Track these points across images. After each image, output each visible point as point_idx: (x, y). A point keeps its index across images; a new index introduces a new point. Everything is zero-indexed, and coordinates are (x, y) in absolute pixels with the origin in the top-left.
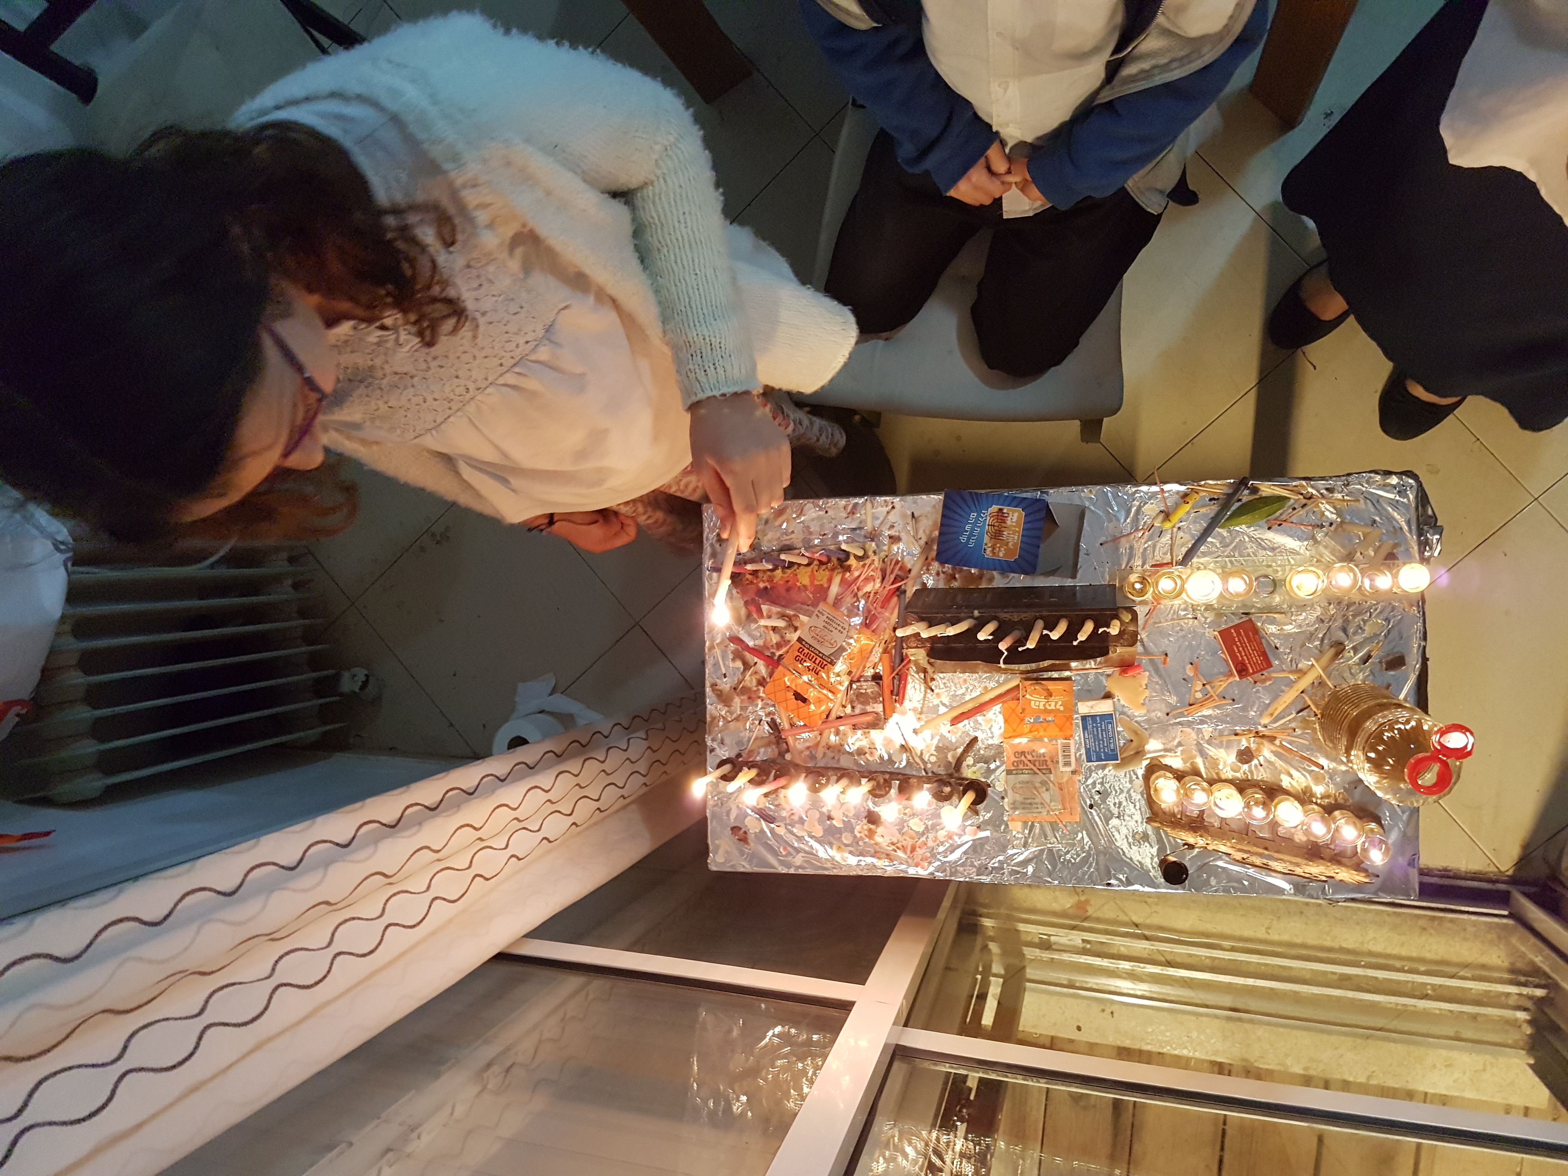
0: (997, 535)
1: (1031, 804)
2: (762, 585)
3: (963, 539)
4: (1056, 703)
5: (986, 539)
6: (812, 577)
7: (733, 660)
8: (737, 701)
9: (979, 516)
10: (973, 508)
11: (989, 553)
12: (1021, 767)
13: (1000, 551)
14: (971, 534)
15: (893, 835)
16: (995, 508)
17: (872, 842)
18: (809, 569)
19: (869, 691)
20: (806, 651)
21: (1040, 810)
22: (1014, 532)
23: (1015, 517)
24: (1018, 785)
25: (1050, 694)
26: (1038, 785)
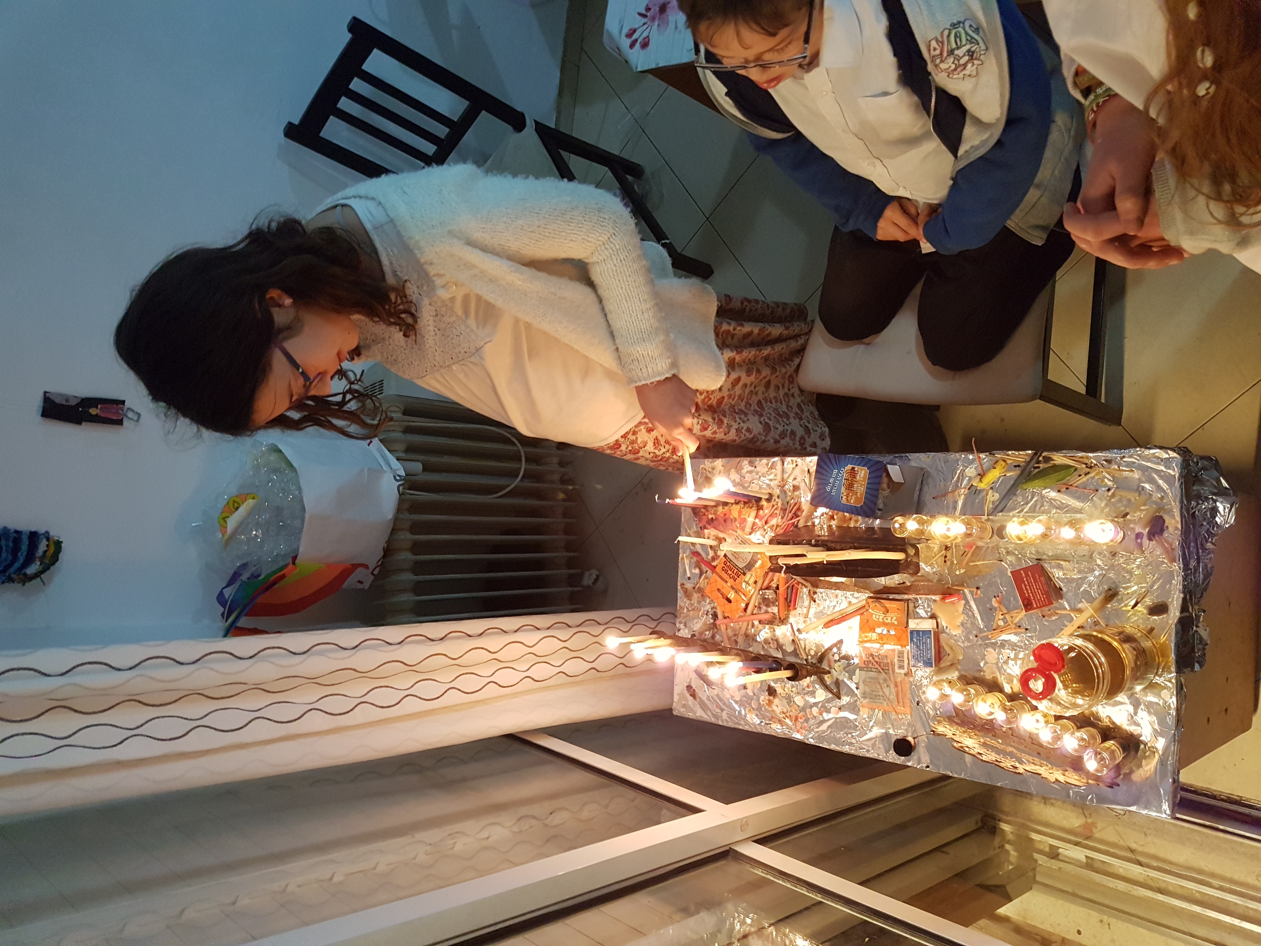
0: (850, 487)
1: (876, 696)
2: (710, 516)
3: (828, 489)
4: (892, 618)
5: (843, 489)
6: (740, 513)
7: (695, 568)
8: (696, 596)
9: (839, 472)
10: (835, 466)
11: (844, 501)
12: (870, 666)
13: (851, 498)
14: (833, 486)
15: (783, 706)
16: (850, 467)
17: (770, 709)
18: (738, 506)
19: (770, 597)
20: (728, 564)
21: (881, 701)
22: (862, 485)
23: (862, 473)
24: (868, 680)
25: (887, 611)
26: (881, 681)
